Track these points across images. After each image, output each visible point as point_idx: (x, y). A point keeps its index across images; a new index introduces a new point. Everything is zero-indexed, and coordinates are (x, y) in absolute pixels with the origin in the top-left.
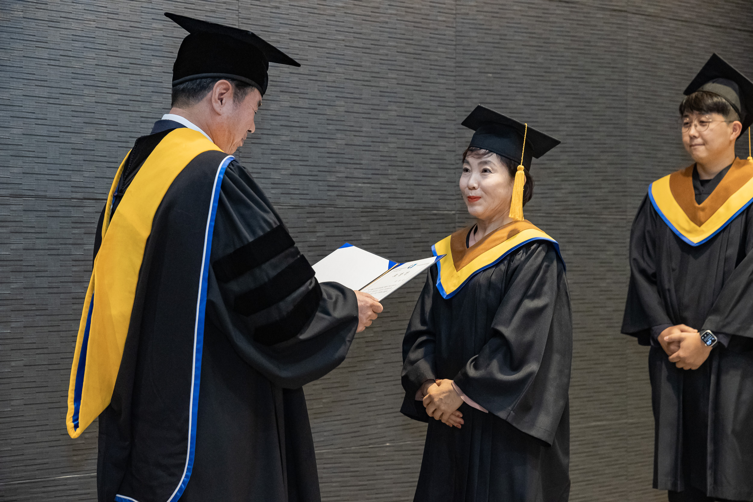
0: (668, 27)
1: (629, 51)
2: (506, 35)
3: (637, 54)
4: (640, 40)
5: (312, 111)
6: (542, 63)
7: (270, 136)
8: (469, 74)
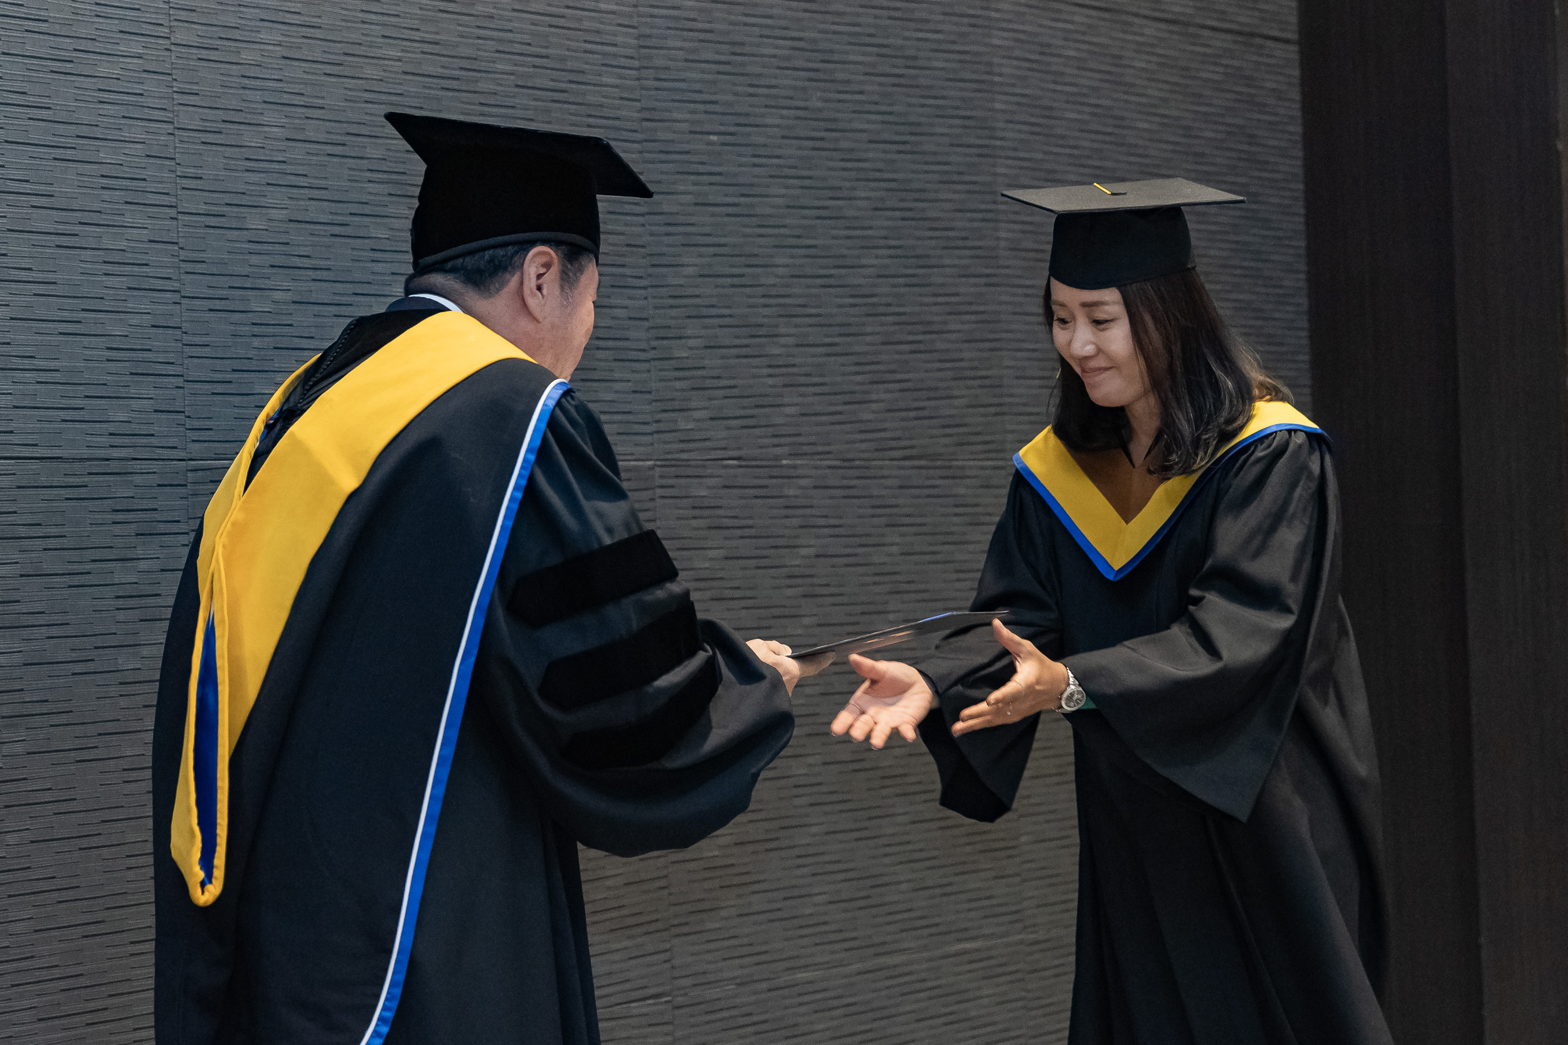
0: (1072, 22)
1: (997, 79)
2: (743, 44)
3: (1013, 85)
4: (1017, 53)
5: (337, 230)
6: (820, 110)
7: (250, 293)
8: (670, 136)
